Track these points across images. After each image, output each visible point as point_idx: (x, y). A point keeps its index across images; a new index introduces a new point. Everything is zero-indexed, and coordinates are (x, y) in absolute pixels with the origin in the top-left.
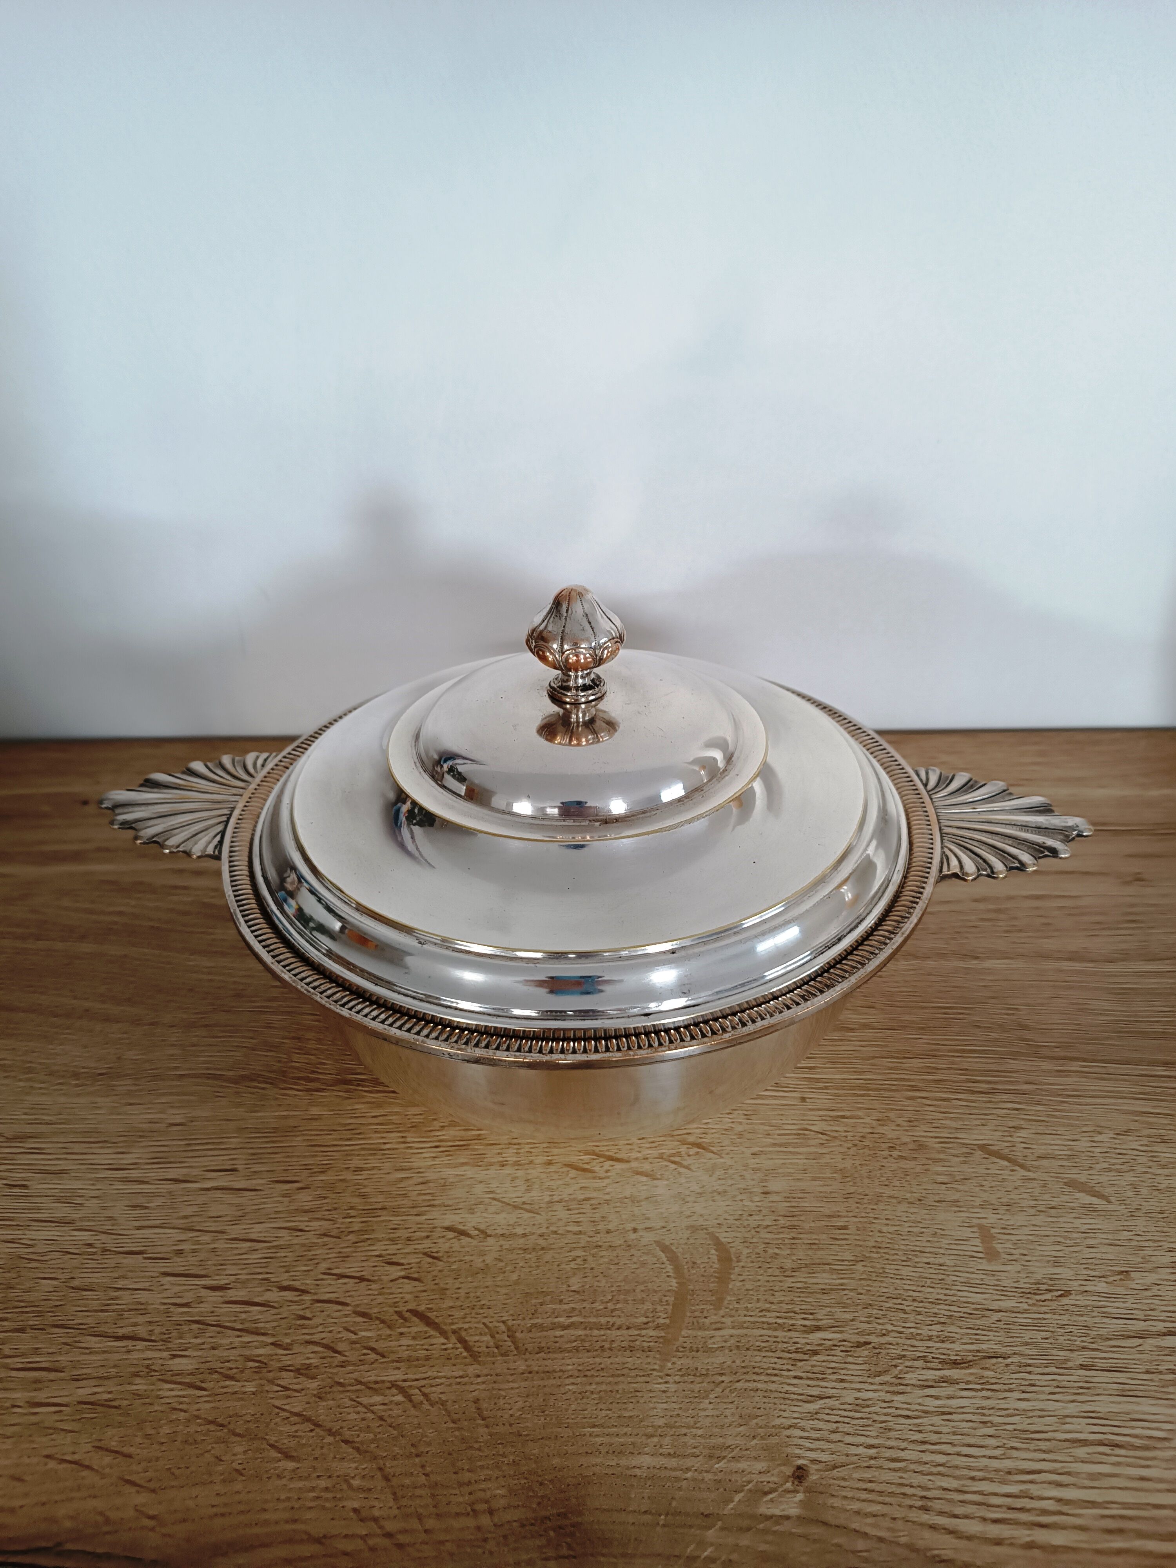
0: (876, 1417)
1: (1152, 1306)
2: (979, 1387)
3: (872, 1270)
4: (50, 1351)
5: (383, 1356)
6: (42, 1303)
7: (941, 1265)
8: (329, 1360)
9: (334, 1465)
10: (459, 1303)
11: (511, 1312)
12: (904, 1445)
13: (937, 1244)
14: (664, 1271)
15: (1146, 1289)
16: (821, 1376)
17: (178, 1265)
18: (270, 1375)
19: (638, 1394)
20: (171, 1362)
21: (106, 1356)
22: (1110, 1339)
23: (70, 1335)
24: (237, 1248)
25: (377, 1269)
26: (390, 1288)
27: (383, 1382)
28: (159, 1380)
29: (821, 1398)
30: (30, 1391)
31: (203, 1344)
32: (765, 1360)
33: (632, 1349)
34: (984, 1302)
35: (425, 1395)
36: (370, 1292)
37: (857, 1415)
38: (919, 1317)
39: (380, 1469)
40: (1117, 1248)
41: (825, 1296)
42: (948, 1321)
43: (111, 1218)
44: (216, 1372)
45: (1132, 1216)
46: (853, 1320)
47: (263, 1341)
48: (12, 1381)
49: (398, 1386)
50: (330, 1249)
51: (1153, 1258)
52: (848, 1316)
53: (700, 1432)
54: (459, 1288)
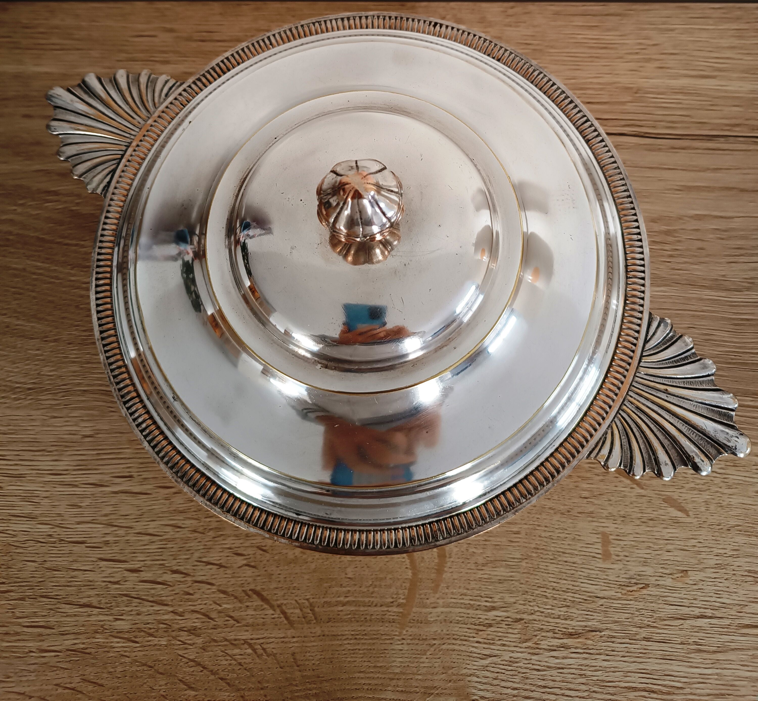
0: (520, 670)
1: (695, 597)
2: (582, 651)
3: (531, 566)
4: (44, 614)
5: (238, 622)
6: (31, 579)
7: (574, 563)
8: (207, 624)
9: (217, 693)
10: (280, 585)
11: (312, 593)
12: (534, 688)
13: (573, 547)
14: (404, 564)
15: (695, 584)
16: (492, 642)
17: (107, 552)
18: (174, 634)
19: (386, 651)
20: (114, 623)
21: (77, 618)
22: (665, 620)
23: (52, 603)
24: (142, 540)
25: (229, 558)
26: (238, 573)
27: (239, 640)
28: (111, 636)
29: (490, 656)
30: (38, 642)
31: (132, 611)
32: (460, 630)
33: (383, 621)
34: (596, 591)
35: (264, 649)
36: (226, 576)
37: (510, 668)
38: (555, 601)
39: (242, 697)
40: (685, 552)
41: (501, 585)
42: (572, 605)
43: (59, 515)
44: (142, 631)
45: (700, 527)
46: (515, 603)
47: (166, 610)
48: (26, 635)
49: (248, 642)
50: (199, 542)
51: (705, 561)
52: (513, 600)
53: (420, 677)
54: (279, 574)
